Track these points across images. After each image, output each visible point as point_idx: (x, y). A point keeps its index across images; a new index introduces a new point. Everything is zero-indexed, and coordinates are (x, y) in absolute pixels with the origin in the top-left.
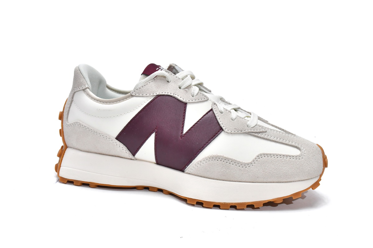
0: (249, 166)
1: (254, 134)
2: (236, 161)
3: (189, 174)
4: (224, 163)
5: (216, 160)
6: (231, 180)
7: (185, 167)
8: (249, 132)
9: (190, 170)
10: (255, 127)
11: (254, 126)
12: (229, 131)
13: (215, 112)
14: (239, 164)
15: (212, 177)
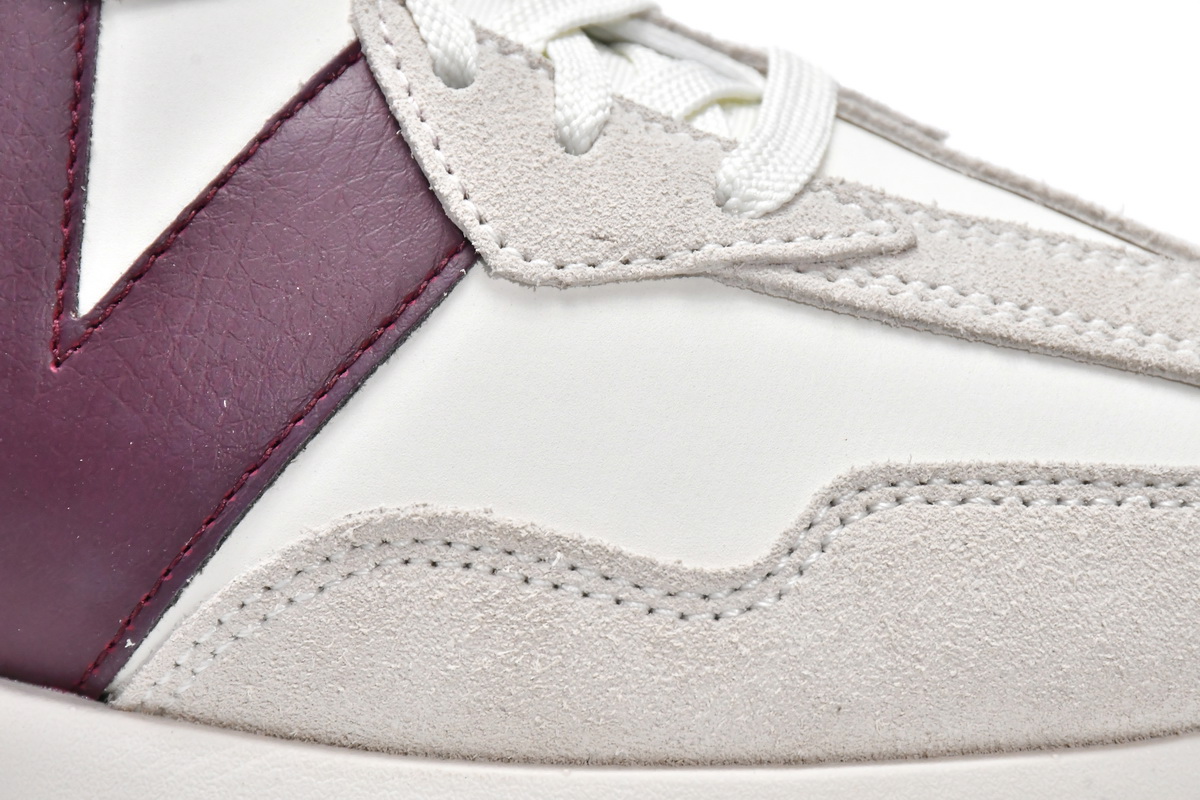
0: (743, 598)
1: (788, 277)
2: (614, 556)
3: (161, 713)
4: (496, 585)
5: (419, 565)
6: (580, 752)
7: (114, 653)
8: (737, 263)
9: (165, 680)
10: (797, 210)
11: (785, 196)
12: (541, 267)
13: (387, 75)
14: (652, 593)
15: (394, 734)
